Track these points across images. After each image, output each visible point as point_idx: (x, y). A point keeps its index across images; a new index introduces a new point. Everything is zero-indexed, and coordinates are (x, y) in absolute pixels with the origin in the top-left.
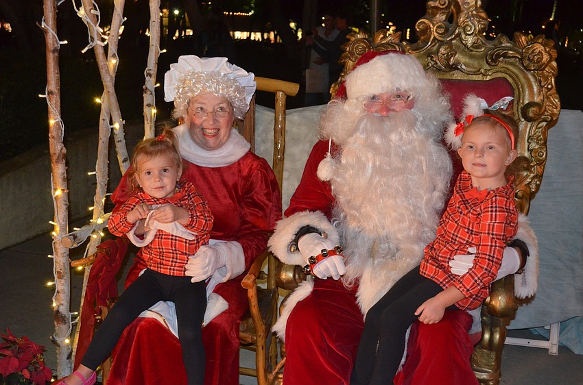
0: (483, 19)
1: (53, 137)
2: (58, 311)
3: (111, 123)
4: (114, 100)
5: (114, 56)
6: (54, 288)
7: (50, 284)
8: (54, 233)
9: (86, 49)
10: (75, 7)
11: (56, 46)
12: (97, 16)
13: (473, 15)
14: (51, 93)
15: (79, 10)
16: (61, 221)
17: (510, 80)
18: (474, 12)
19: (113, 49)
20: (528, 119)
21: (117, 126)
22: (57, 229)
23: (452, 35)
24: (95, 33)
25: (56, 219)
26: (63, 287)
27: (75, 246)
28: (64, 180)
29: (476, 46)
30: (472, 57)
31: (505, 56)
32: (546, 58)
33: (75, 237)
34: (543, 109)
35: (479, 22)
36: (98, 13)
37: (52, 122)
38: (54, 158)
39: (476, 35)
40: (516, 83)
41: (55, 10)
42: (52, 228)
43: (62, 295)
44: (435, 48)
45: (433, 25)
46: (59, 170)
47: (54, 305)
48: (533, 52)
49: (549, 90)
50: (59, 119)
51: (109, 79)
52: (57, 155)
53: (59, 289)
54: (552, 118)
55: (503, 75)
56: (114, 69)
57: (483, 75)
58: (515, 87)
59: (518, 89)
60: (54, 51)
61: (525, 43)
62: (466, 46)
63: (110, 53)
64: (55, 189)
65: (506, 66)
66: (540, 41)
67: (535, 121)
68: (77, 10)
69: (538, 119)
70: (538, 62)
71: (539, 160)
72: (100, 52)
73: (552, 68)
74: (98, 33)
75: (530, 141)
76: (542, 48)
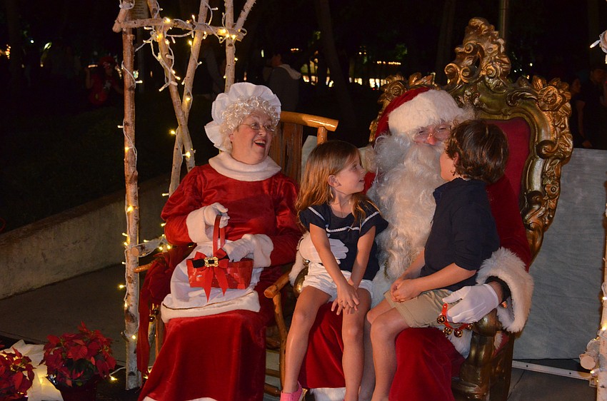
0: (505, 63)
1: (127, 162)
2: (127, 311)
3: (184, 152)
4: (186, 131)
5: (188, 94)
6: (125, 290)
7: (121, 286)
8: (126, 244)
9: (163, 88)
10: (153, 53)
11: (132, 84)
12: (172, 60)
13: (495, 60)
14: (127, 124)
15: (157, 56)
16: (132, 234)
17: (527, 119)
18: (497, 57)
19: (188, 89)
20: (543, 156)
21: (188, 154)
22: (129, 240)
23: (476, 78)
24: (170, 74)
25: (128, 232)
26: (132, 290)
27: (144, 255)
28: (135, 198)
29: (498, 88)
30: (493, 98)
31: (523, 97)
32: (559, 99)
33: (143, 248)
34: (557, 146)
35: (501, 66)
36: (173, 58)
37: (127, 149)
38: (128, 179)
39: (498, 78)
40: (533, 123)
41: (132, 54)
42: (125, 239)
43: (131, 297)
44: (461, 90)
45: (460, 70)
46: (131, 189)
47: (126, 305)
48: (547, 94)
49: (562, 129)
50: (133, 146)
51: (181, 114)
52: (130, 177)
53: (130, 292)
54: (564, 156)
55: (522, 115)
56: (189, 106)
57: (504, 115)
58: (531, 125)
59: (534, 128)
60: (131, 89)
61: (541, 85)
62: (489, 88)
63: (185, 92)
64: (128, 206)
65: (523, 106)
66: (555, 83)
67: (548, 158)
68: (154, 55)
69: (551, 156)
70: (552, 103)
71: (551, 195)
72: (174, 91)
73: (565, 109)
74: (172, 74)
75: (543, 177)
76: (556, 90)
